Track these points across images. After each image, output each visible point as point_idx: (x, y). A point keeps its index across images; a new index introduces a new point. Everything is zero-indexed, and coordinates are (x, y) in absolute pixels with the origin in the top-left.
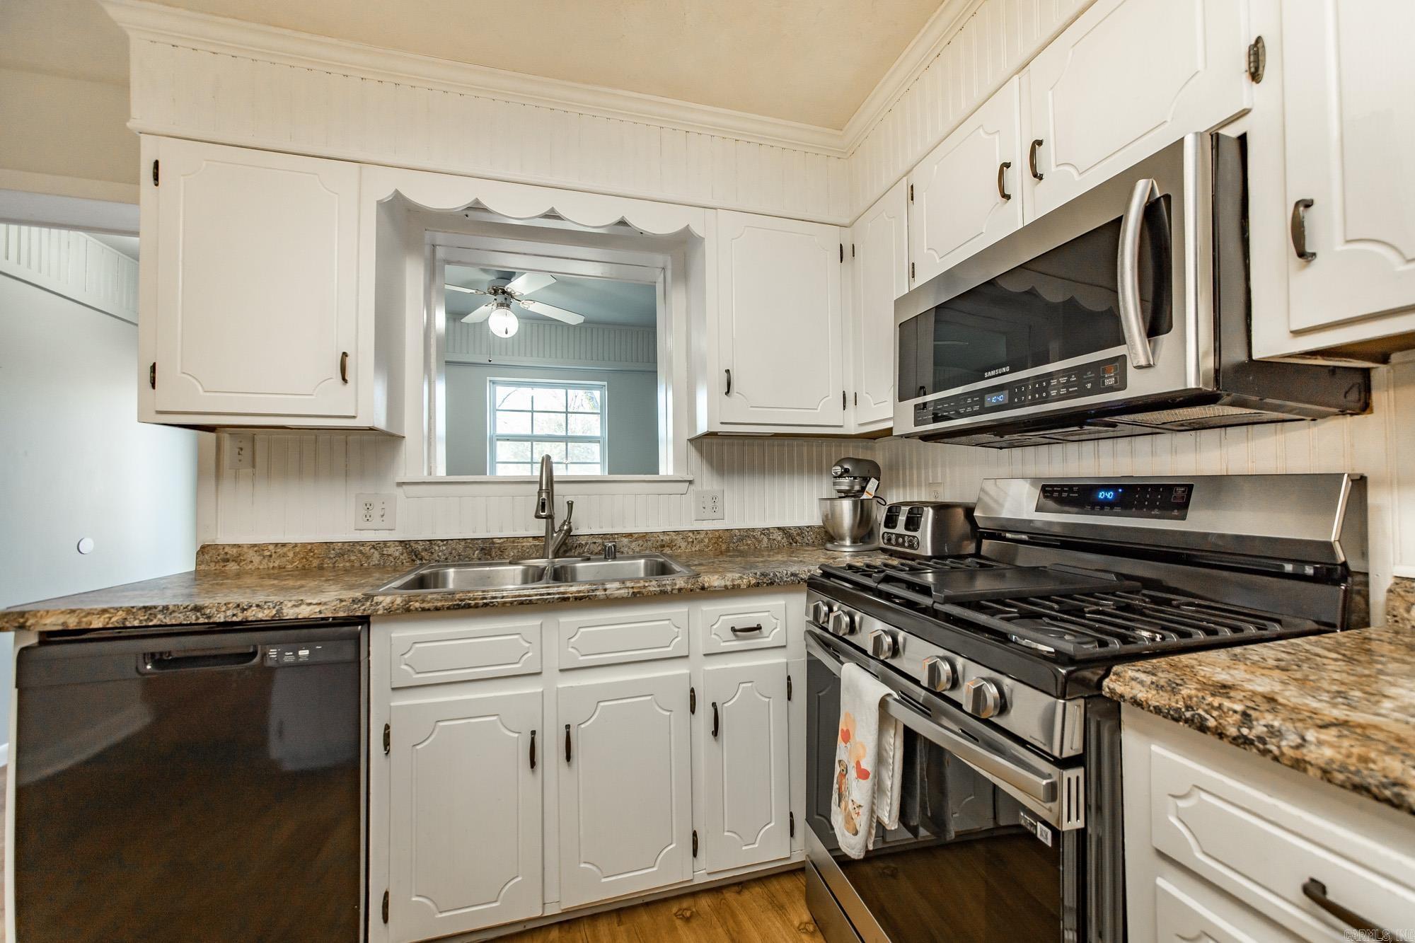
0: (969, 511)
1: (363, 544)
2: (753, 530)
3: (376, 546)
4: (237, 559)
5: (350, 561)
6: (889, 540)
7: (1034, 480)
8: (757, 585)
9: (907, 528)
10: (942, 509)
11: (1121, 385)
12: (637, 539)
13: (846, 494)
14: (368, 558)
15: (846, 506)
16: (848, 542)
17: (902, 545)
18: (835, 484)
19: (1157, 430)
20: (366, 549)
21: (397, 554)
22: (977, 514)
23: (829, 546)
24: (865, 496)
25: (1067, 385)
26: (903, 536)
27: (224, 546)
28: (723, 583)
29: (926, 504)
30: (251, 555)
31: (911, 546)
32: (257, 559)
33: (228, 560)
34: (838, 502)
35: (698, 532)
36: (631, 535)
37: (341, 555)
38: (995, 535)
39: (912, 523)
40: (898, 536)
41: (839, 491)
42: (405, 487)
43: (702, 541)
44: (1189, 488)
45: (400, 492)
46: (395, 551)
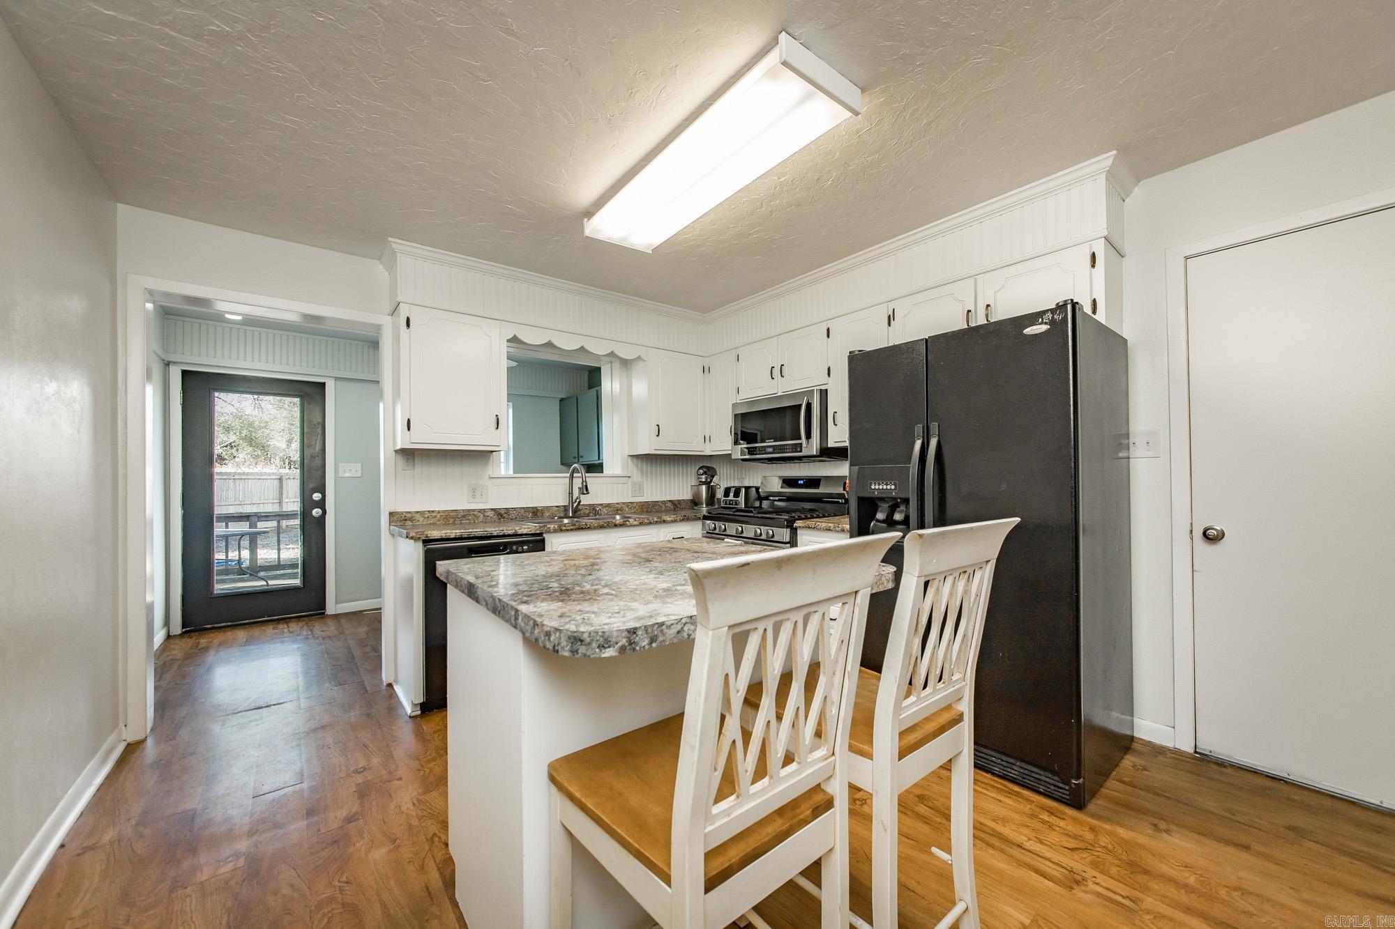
0: (757, 489)
1: (473, 510)
2: (658, 502)
3: (480, 511)
4: (411, 519)
5: (468, 519)
6: (726, 503)
7: (780, 477)
8: (683, 519)
9: (734, 497)
10: (747, 488)
11: (801, 451)
12: (605, 507)
13: (704, 483)
14: (478, 517)
15: (704, 487)
16: (704, 506)
17: (732, 504)
18: (698, 478)
19: (814, 461)
20: (476, 513)
21: (492, 516)
22: (760, 490)
23: (695, 508)
24: (712, 484)
25: (787, 449)
26: (732, 500)
27: (402, 513)
28: (671, 519)
29: (742, 487)
30: (418, 517)
31: (736, 504)
32: (421, 519)
33: (406, 520)
34: (700, 487)
35: (633, 503)
36: (602, 505)
37: (464, 516)
38: (766, 498)
39: (737, 494)
40: (730, 500)
41: (701, 482)
42: (494, 480)
43: (635, 507)
44: (820, 480)
45: (490, 483)
46: (491, 514)
